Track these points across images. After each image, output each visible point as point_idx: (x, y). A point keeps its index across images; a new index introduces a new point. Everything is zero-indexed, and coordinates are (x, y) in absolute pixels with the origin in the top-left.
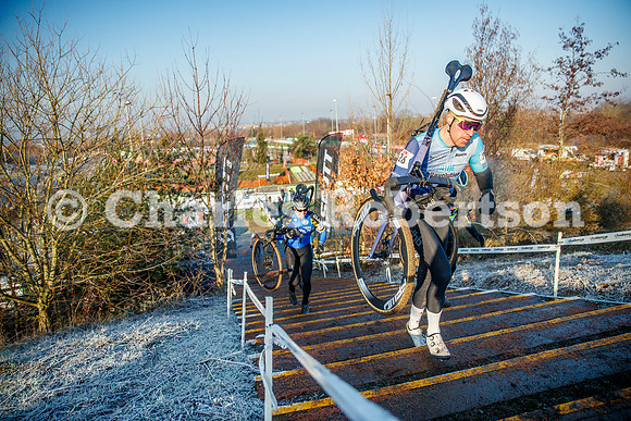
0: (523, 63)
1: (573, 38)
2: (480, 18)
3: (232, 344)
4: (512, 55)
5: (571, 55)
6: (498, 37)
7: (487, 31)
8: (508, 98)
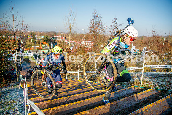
0: (103, 25)
1: (114, 20)
2: (94, 12)
3: (20, 97)
4: (101, 22)
5: (114, 24)
6: (98, 18)
7: (95, 16)
8: (99, 33)
